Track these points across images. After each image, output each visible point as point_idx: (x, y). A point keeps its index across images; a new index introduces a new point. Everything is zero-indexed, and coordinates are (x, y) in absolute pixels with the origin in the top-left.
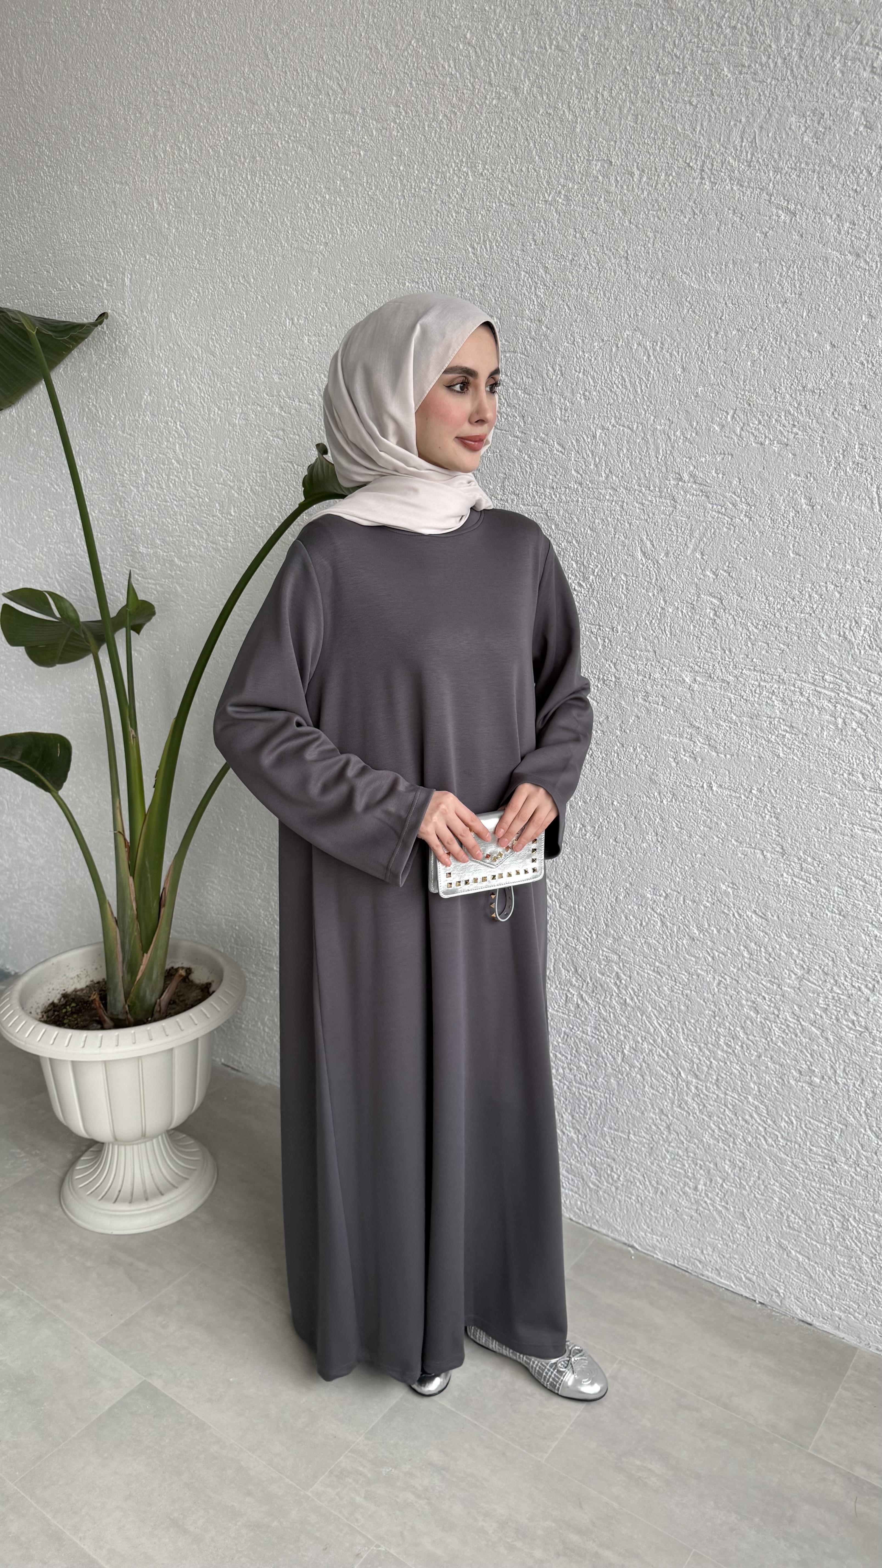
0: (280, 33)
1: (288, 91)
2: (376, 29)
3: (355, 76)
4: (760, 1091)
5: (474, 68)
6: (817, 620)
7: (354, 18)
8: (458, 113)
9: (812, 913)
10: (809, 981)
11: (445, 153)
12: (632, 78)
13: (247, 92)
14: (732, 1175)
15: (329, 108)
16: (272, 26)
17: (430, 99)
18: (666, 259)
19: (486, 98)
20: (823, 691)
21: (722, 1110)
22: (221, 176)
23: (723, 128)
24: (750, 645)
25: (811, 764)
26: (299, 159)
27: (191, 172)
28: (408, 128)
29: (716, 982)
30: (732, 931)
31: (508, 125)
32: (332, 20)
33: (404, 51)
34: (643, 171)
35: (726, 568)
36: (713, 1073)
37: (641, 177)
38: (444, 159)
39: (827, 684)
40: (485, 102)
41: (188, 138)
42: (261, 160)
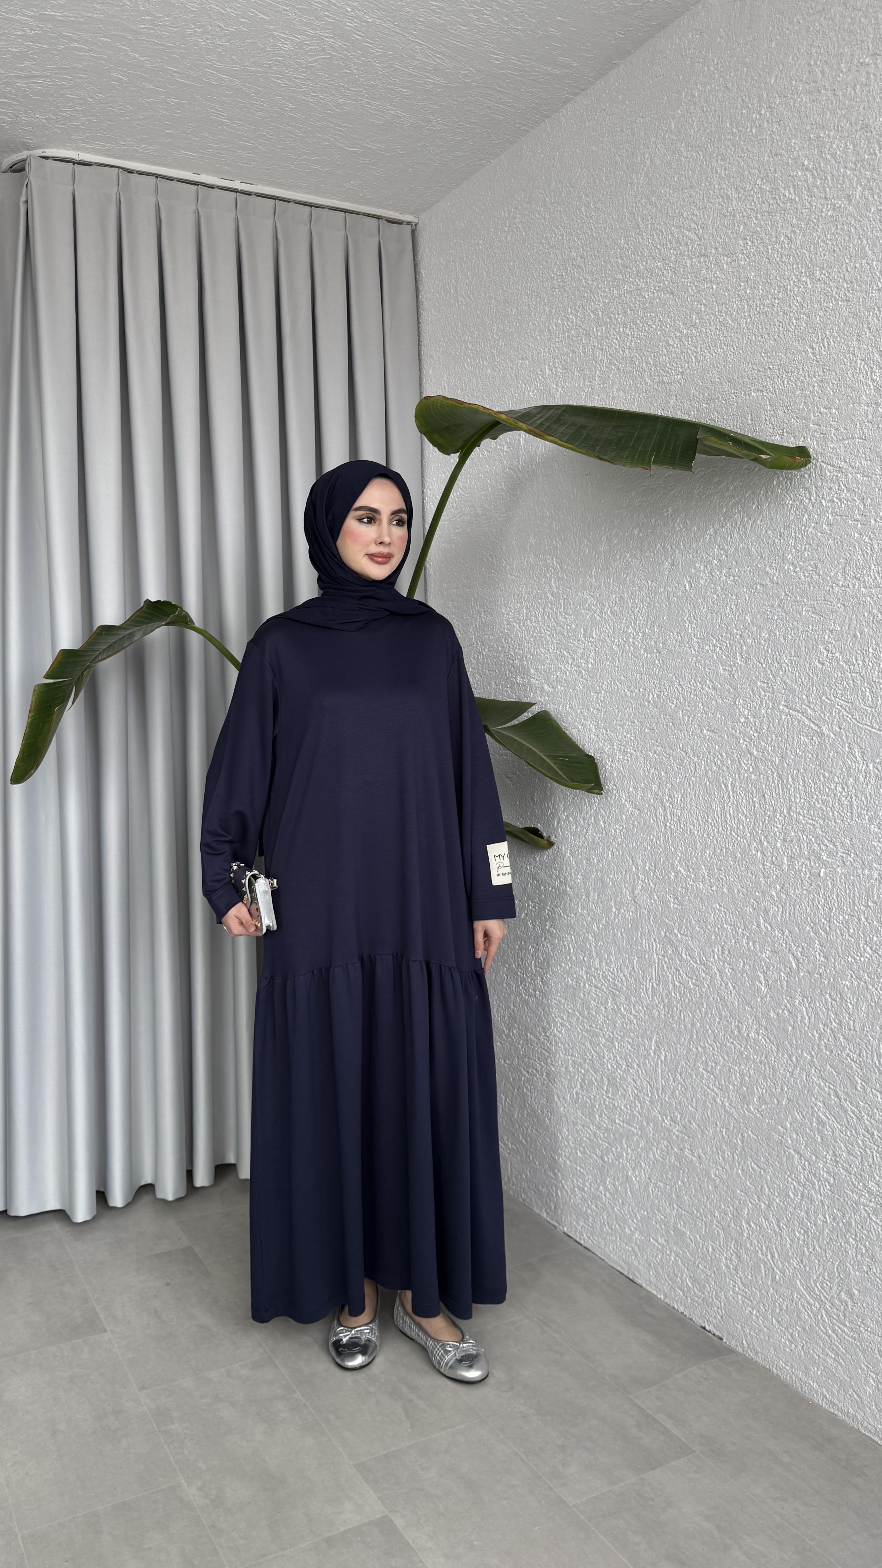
0: (650, 204)
1: (655, 250)
2: (727, 180)
3: (710, 223)
5: (811, 188)
7: (709, 175)
8: (798, 231)
11: (786, 269)
13: (622, 259)
15: (688, 255)
16: (643, 201)
17: (772, 225)
19: (822, 211)
22: (599, 334)
26: (662, 305)
27: (576, 337)
28: (754, 255)
31: (843, 229)
32: (691, 182)
33: (751, 190)
38: (785, 274)
40: (821, 216)
41: (575, 309)
42: (631, 313)
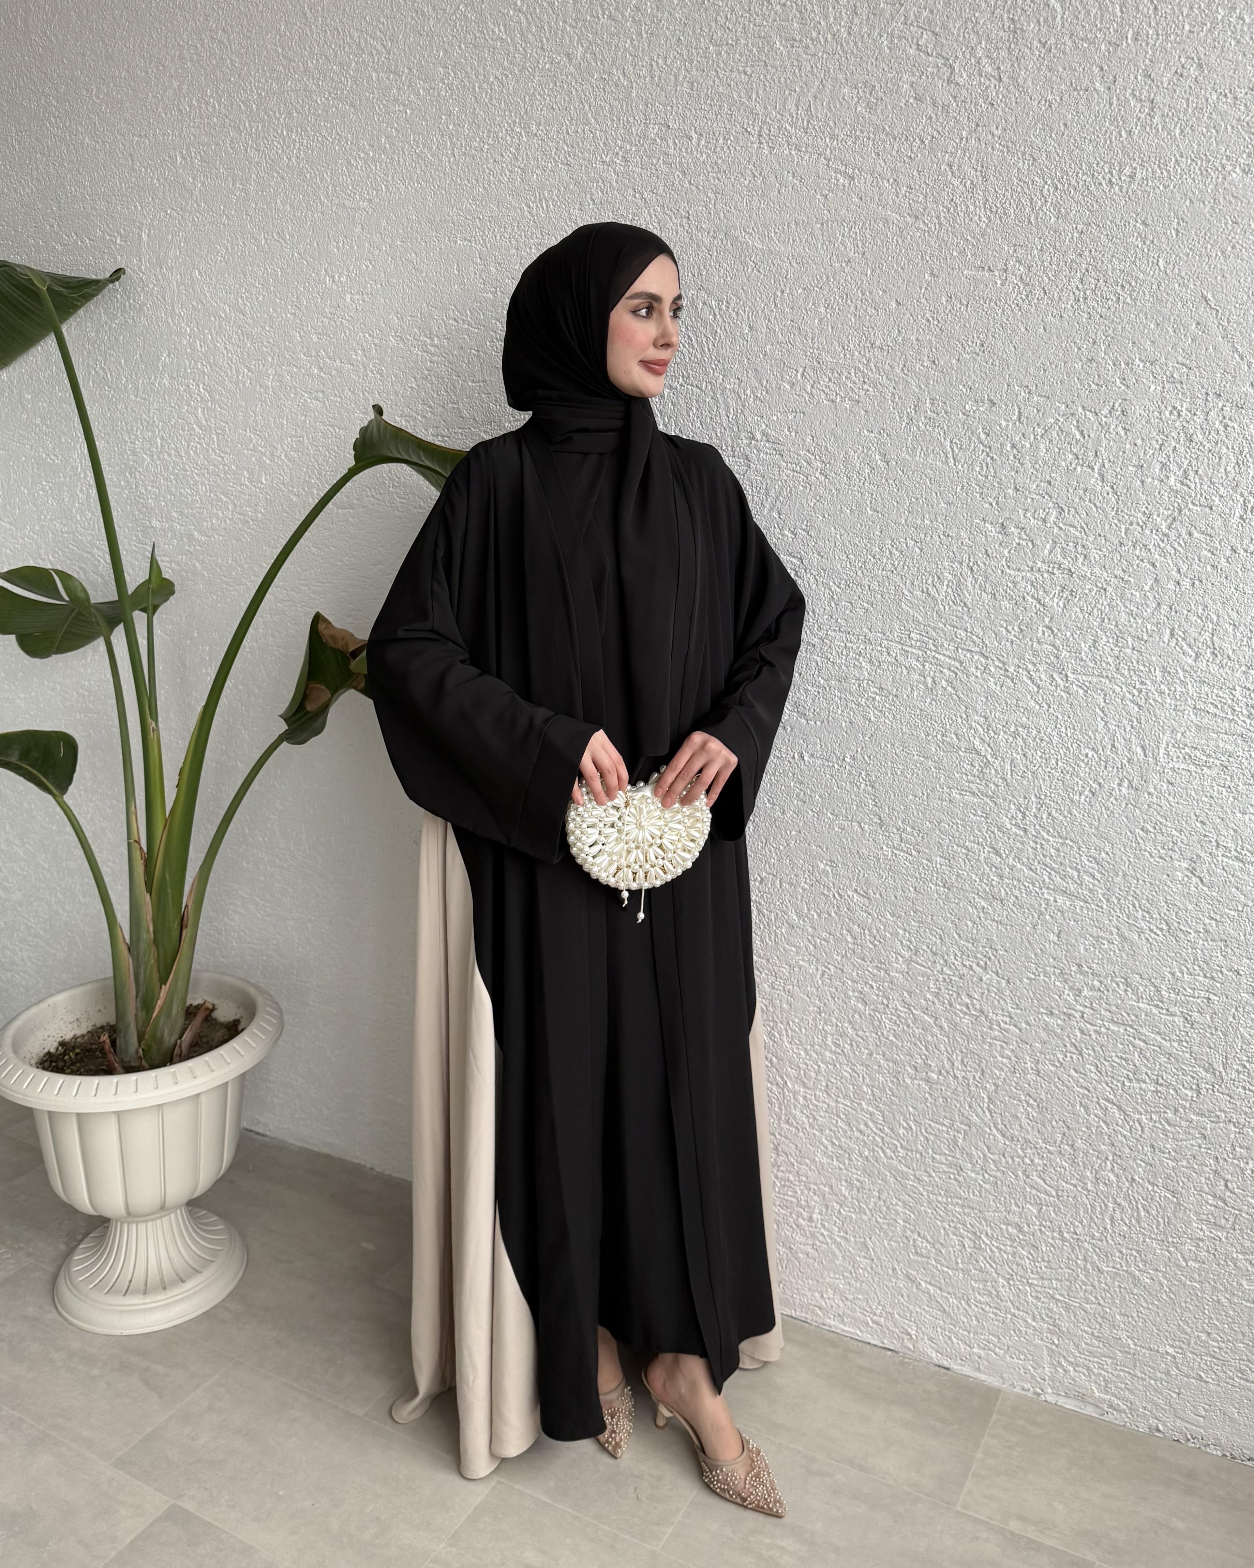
1: (328, 49)
3: (400, 37)
4: (874, 1095)
5: (525, 34)
6: (899, 577)
8: (509, 76)
9: (915, 888)
10: (918, 963)
12: (686, 47)
13: (283, 49)
14: (850, 1197)
15: (373, 67)
17: (480, 61)
18: (728, 220)
19: (538, 62)
20: (910, 649)
21: (834, 1122)
23: (778, 96)
24: (833, 605)
25: (904, 727)
27: (220, 127)
28: (458, 88)
29: (820, 973)
30: (833, 914)
31: (562, 88)
34: (701, 135)
35: (804, 527)
36: (822, 1078)
37: (699, 141)
38: (496, 119)
39: (913, 643)
